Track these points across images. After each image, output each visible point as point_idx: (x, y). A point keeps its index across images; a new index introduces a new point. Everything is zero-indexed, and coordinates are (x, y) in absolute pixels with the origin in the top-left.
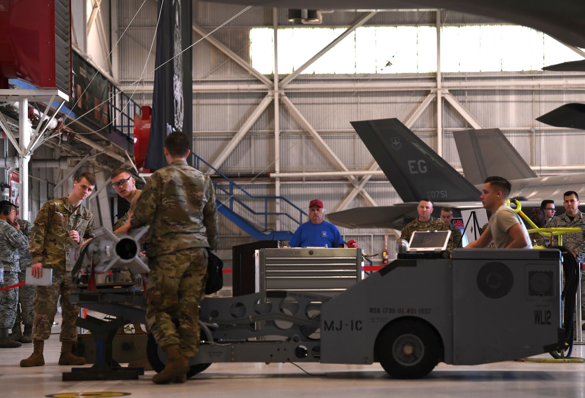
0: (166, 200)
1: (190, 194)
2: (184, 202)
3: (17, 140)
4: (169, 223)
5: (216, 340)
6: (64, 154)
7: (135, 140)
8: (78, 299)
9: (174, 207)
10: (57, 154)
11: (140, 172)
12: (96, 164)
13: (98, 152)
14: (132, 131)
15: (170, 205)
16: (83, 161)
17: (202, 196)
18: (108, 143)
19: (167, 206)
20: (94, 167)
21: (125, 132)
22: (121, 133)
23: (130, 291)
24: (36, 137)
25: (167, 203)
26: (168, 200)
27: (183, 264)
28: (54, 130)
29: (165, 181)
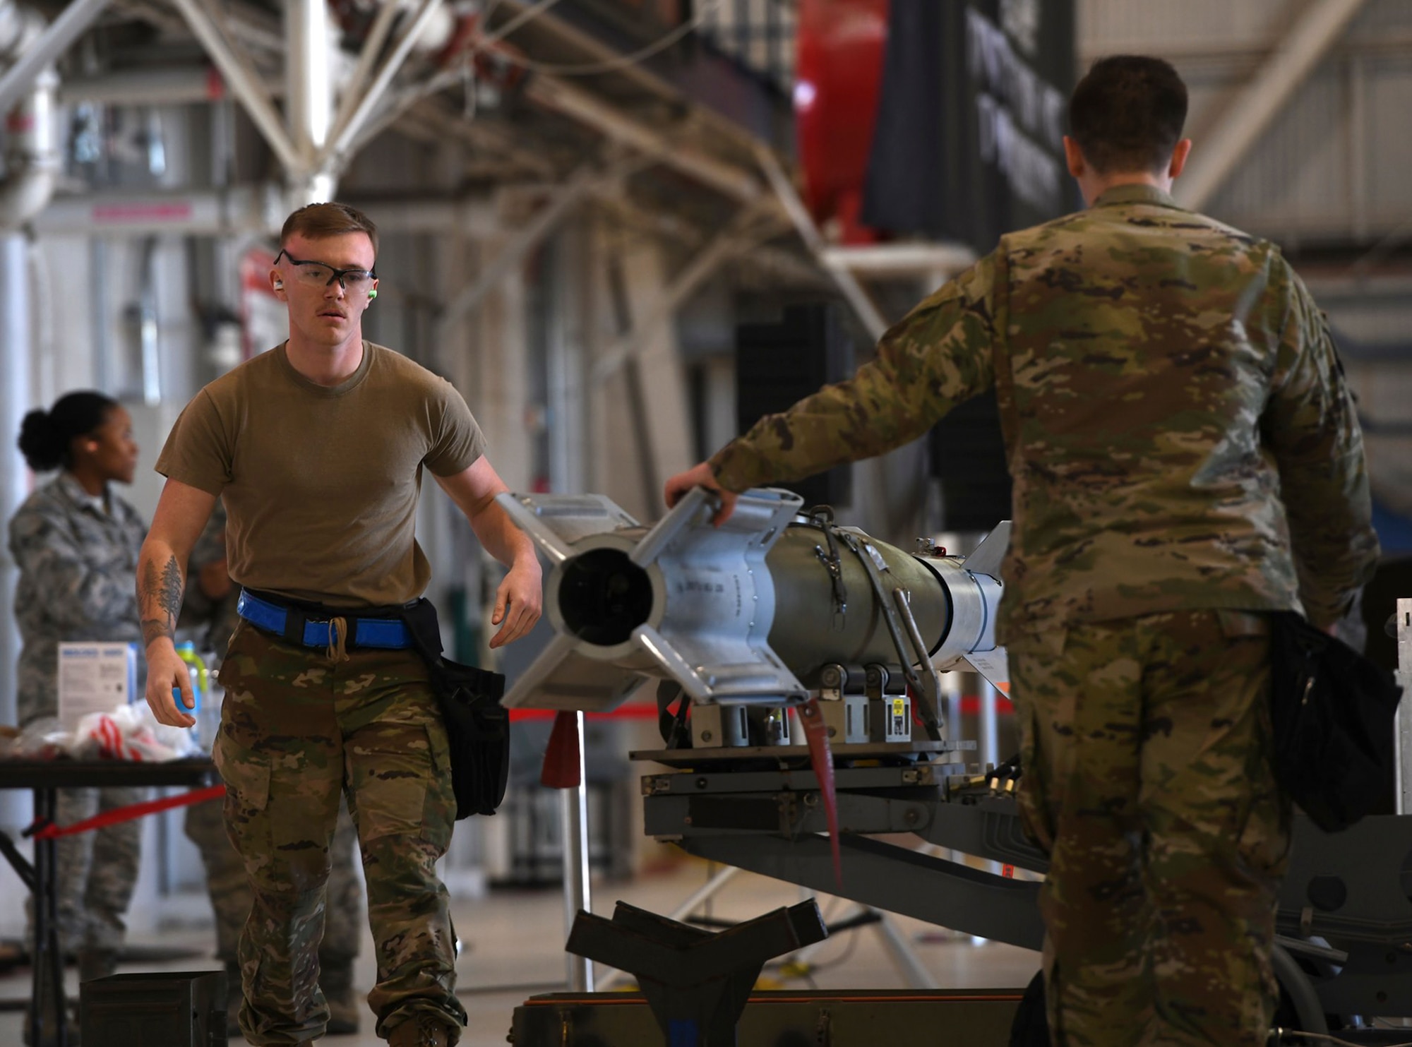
0: (1032, 363)
1: (1163, 320)
2: (1122, 362)
3: (278, 105)
4: (1051, 468)
5: (1336, 1024)
6: (481, 167)
7: (804, 95)
8: (689, 820)
9: (1067, 390)
10: (451, 168)
11: (828, 243)
12: (625, 208)
13: (632, 152)
14: (788, 52)
15: (1051, 386)
16: (565, 197)
17: (1223, 332)
18: (679, 112)
19: (1040, 394)
20: (614, 222)
21: (758, 55)
22: (738, 66)
23: (925, 781)
24: (363, 94)
25: (1036, 379)
26: (1042, 366)
27: (1103, 666)
28: (441, 57)
29: (1022, 275)
